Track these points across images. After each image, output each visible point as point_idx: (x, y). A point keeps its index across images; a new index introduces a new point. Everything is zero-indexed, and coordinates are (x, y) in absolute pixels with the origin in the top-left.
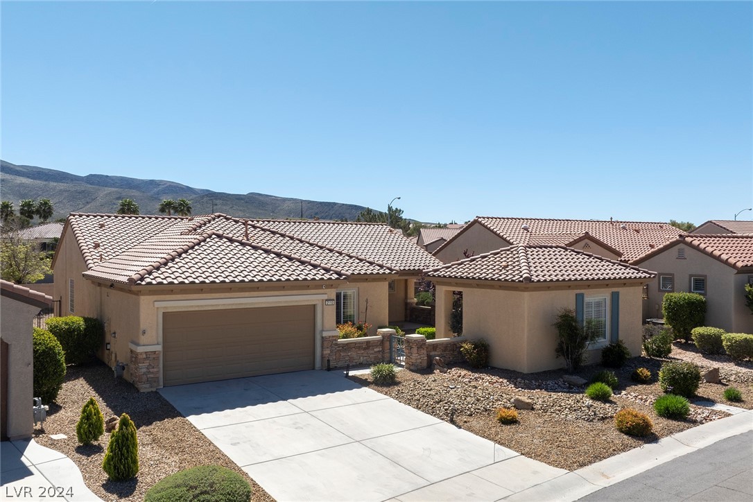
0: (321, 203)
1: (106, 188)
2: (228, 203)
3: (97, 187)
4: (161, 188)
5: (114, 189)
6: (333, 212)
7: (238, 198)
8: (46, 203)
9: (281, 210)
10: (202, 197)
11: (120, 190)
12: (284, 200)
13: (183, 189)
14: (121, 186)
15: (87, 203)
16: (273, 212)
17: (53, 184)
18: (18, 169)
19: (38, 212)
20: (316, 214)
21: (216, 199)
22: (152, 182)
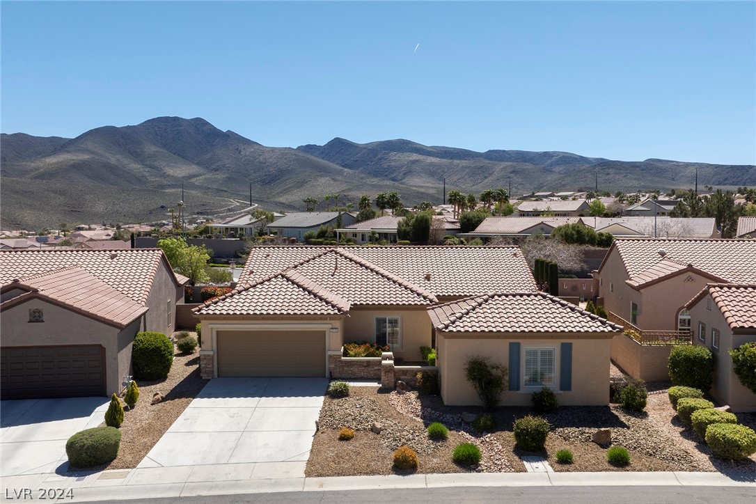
0: (732, 167)
1: (502, 163)
2: (622, 172)
3: (494, 162)
4: (554, 159)
5: (509, 163)
6: (749, 176)
7: (633, 166)
8: (394, 196)
9: (683, 176)
10: (594, 167)
11: (514, 164)
12: (687, 165)
13: (575, 158)
14: (516, 160)
15: (485, 177)
16: (673, 179)
17: (456, 161)
18: (429, 149)
19: (388, 203)
20: (726, 179)
21: (609, 168)
22: (546, 155)
